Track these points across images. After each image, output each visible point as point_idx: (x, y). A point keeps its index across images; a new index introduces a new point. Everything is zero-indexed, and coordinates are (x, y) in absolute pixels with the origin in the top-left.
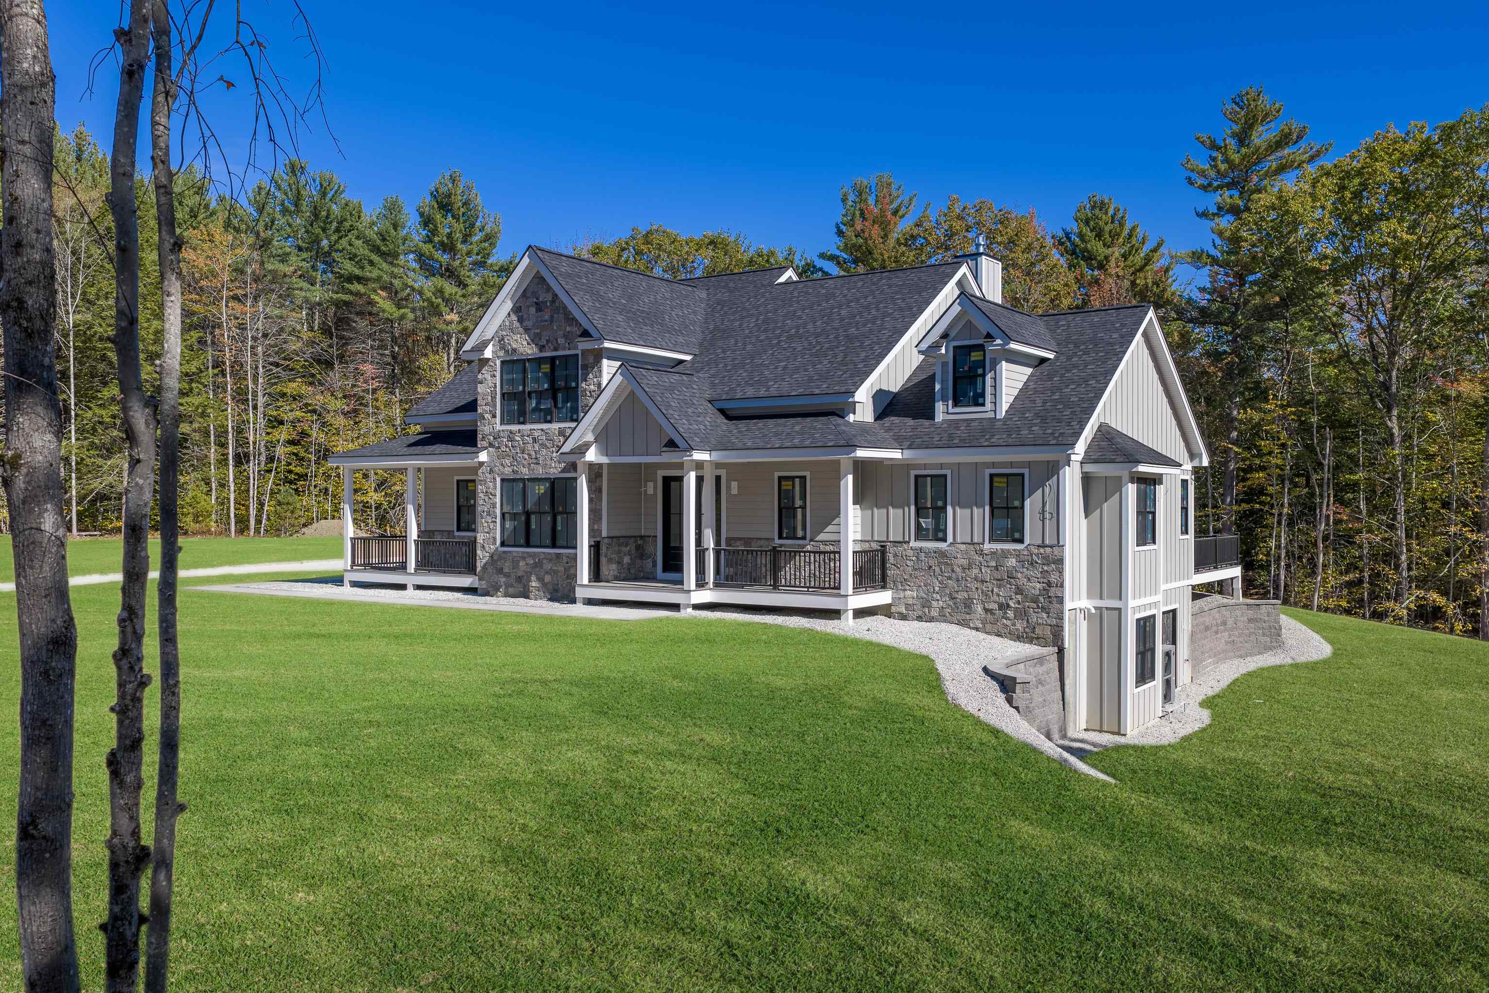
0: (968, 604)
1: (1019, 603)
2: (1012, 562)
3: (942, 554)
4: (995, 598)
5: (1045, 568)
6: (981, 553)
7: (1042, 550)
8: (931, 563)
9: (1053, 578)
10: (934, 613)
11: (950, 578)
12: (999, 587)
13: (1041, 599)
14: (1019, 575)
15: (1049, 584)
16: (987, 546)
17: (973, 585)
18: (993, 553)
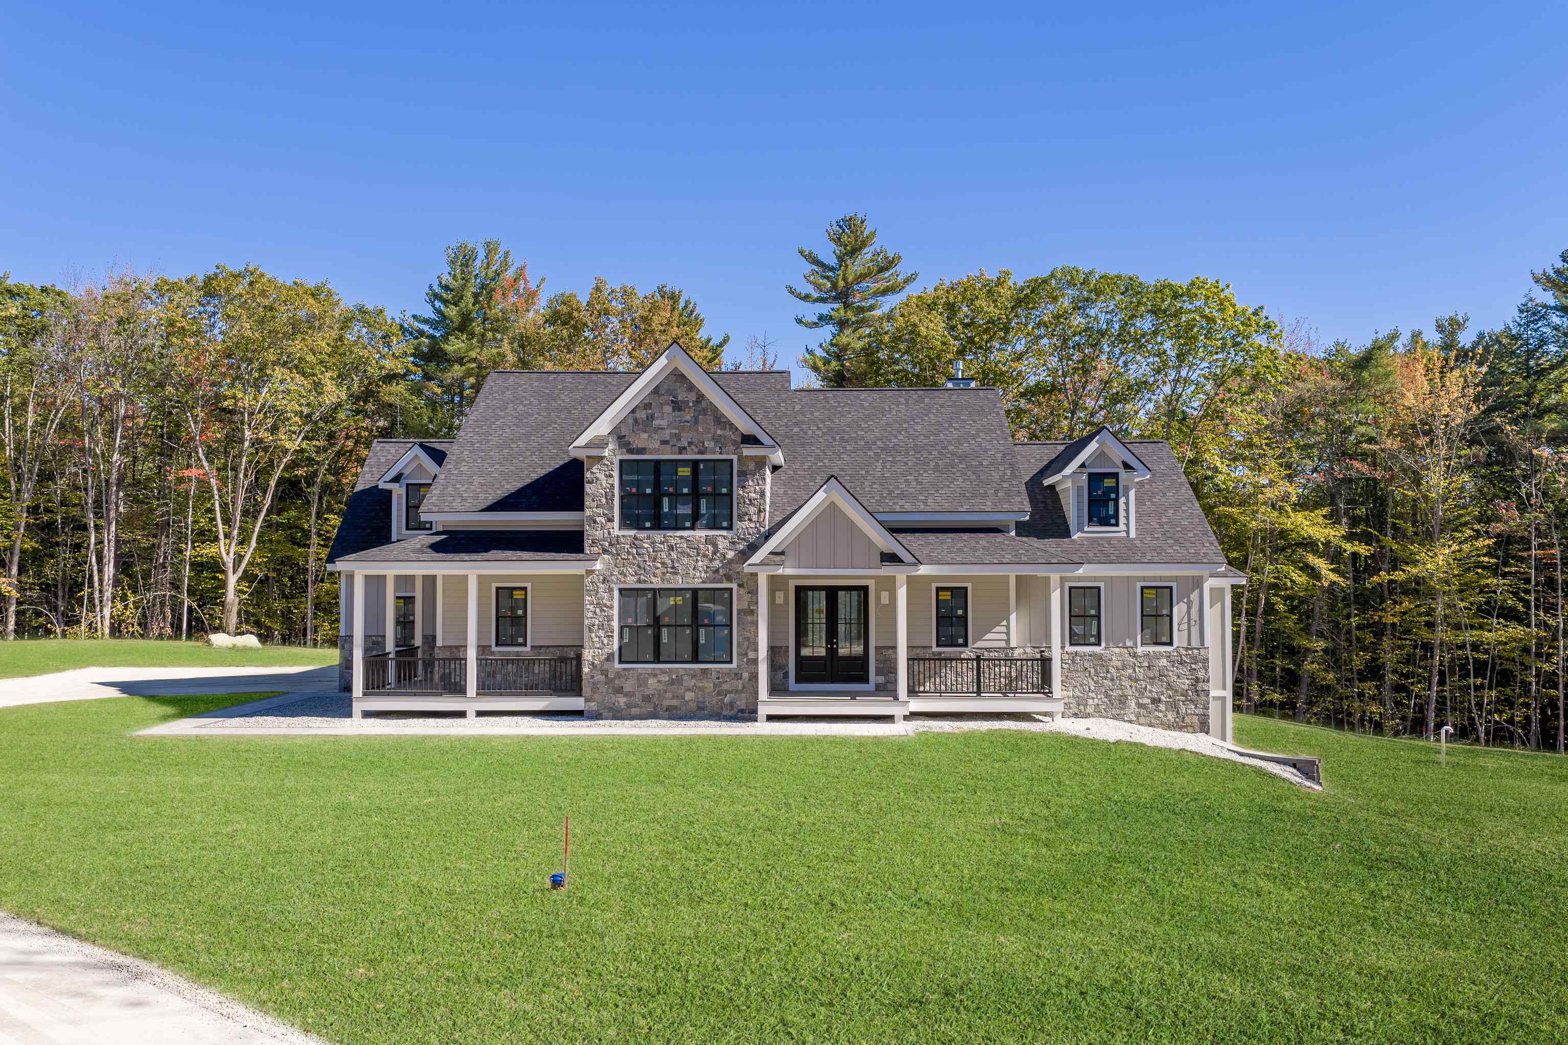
0: (1123, 701)
1: (1170, 697)
2: (1164, 662)
3: (1099, 657)
4: (1148, 694)
5: (1193, 666)
6: (1135, 656)
7: (1190, 652)
8: (1087, 665)
9: (1201, 674)
10: (1089, 710)
11: (1106, 678)
12: (1152, 685)
13: (1190, 692)
14: (1171, 673)
15: (1197, 680)
16: (1140, 650)
17: (1127, 683)
18: (1147, 655)
